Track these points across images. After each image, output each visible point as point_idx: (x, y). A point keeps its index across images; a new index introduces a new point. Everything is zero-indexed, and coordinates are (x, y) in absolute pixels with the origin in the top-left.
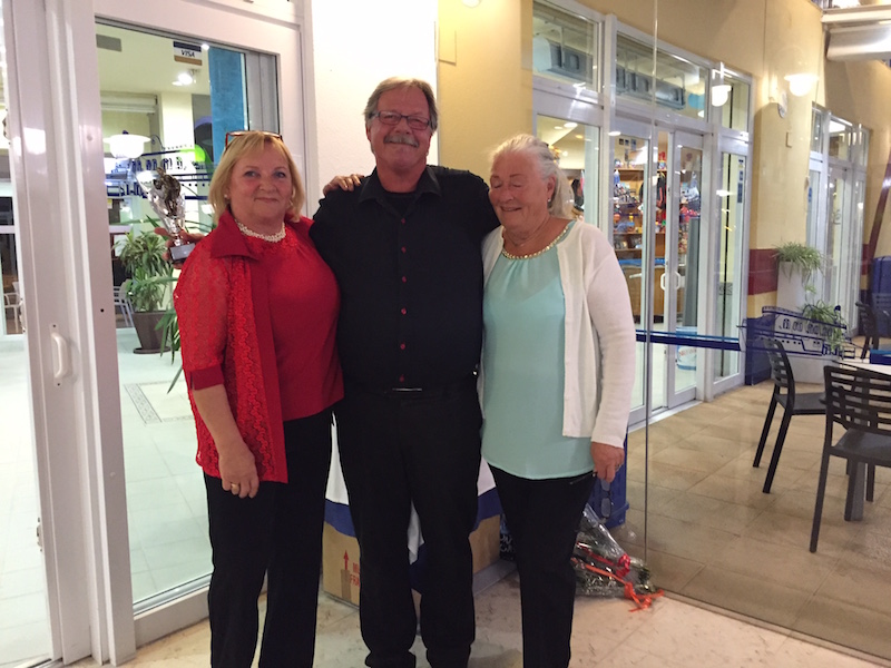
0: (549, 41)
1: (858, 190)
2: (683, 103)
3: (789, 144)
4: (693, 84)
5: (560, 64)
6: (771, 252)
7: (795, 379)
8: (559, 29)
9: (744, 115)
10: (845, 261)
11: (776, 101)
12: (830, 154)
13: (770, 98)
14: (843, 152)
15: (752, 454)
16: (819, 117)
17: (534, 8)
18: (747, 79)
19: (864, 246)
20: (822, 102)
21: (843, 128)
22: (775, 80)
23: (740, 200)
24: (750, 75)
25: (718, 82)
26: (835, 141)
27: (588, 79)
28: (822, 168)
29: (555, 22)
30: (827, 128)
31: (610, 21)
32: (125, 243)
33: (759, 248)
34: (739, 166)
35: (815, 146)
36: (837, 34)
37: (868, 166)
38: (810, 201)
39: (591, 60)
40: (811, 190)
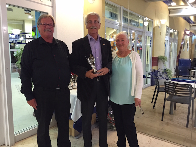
0: (109, 11)
1: (176, 44)
2: (138, 25)
3: (161, 34)
4: (141, 21)
5: (111, 16)
6: (157, 57)
7: (160, 84)
8: (111, 9)
9: (151, 28)
10: (173, 60)
11: (158, 25)
12: (170, 37)
13: (157, 25)
14: (173, 36)
15: (151, 100)
16: (167, 29)
17: (105, 4)
18: (152, 20)
19: (177, 56)
20: (168, 25)
21: (173, 31)
22: (158, 21)
23: (150, 46)
25: (145, 21)
26: (171, 34)
27: (117, 19)
28: (168, 40)
29: (110, 7)
30: (169, 31)
31: (122, 7)
32: (16, 53)
33: (154, 56)
34: (150, 39)
35: (166, 35)
36: (171, 11)
37: (178, 39)
38: (165, 47)
39: (118, 15)
40: (166, 44)
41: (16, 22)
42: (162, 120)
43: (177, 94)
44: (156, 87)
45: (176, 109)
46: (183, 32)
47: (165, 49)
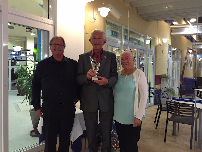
0: (111, 30)
1: (179, 63)
2: (140, 43)
3: (163, 53)
4: (142, 40)
5: (113, 35)
6: (160, 76)
7: (162, 103)
8: (113, 27)
9: (153, 46)
10: (176, 78)
12: (173, 55)
13: (159, 43)
14: (176, 55)
15: (154, 120)
16: (170, 47)
17: (106, 23)
18: (153, 39)
19: (181, 75)
20: (170, 44)
21: (175, 50)
22: (160, 39)
23: (152, 64)
24: (154, 38)
25: (147, 39)
26: (174, 52)
27: (118, 38)
28: (171, 58)
29: (111, 26)
30: (172, 50)
31: (123, 26)
32: (17, 70)
33: (157, 75)
34: (152, 57)
35: (169, 53)
36: (173, 30)
37: (181, 58)
38: (168, 65)
39: (119, 34)
40: (168, 63)
41: (18, 39)
42: (165, 141)
43: (180, 114)
44: (159, 106)
45: (180, 130)
46: (186, 51)
47: (168, 67)
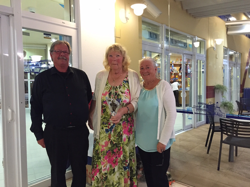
0: (148, 31)
1: (238, 69)
2: (186, 47)
3: (217, 57)
4: (189, 42)
5: (151, 37)
6: (213, 87)
8: (151, 28)
9: (204, 50)
10: (235, 89)
11: (213, 46)
12: (230, 60)
13: (211, 45)
14: (234, 59)
15: (205, 143)
16: (226, 50)
17: (142, 23)
19: (241, 85)
20: (226, 46)
21: (233, 53)
22: (212, 40)
24: (205, 39)
25: (195, 41)
26: (231, 57)
27: (158, 40)
28: (227, 64)
29: (149, 26)
30: (229, 53)
31: (164, 26)
33: (209, 86)
34: (203, 64)
35: (224, 58)
36: (230, 28)
37: (241, 63)
38: (224, 73)
39: (159, 36)
40: (224, 70)
41: (37, 47)
42: (218, 169)
44: (211, 125)
45: (238, 154)
46: (248, 54)
47: (224, 76)
